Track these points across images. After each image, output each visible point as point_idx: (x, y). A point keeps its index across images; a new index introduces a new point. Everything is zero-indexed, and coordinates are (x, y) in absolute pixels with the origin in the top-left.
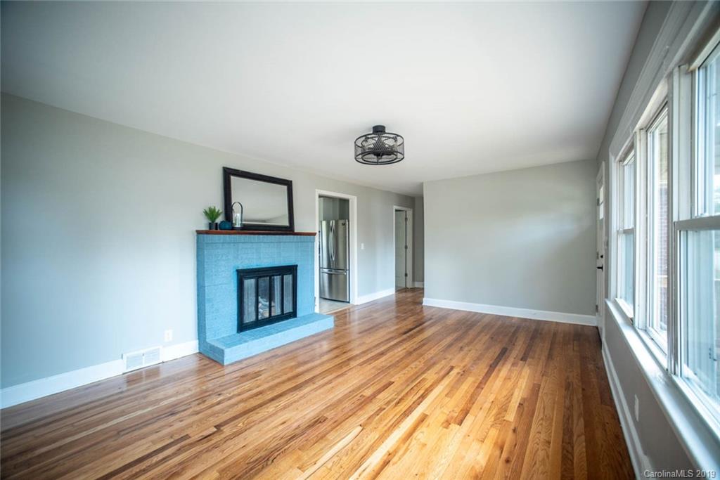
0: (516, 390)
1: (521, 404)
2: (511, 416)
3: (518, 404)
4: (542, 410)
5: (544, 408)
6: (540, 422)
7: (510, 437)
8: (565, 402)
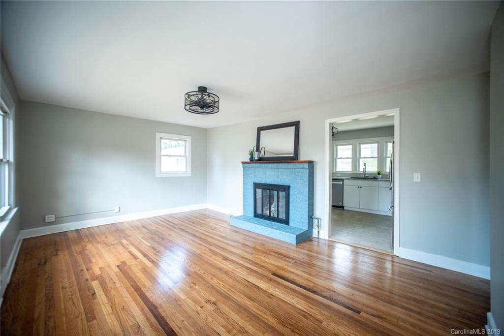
0: (107, 301)
1: (94, 294)
2: (95, 285)
3: (96, 293)
4: (75, 301)
5: (74, 303)
6: (72, 293)
7: (87, 275)
8: (55, 322)
